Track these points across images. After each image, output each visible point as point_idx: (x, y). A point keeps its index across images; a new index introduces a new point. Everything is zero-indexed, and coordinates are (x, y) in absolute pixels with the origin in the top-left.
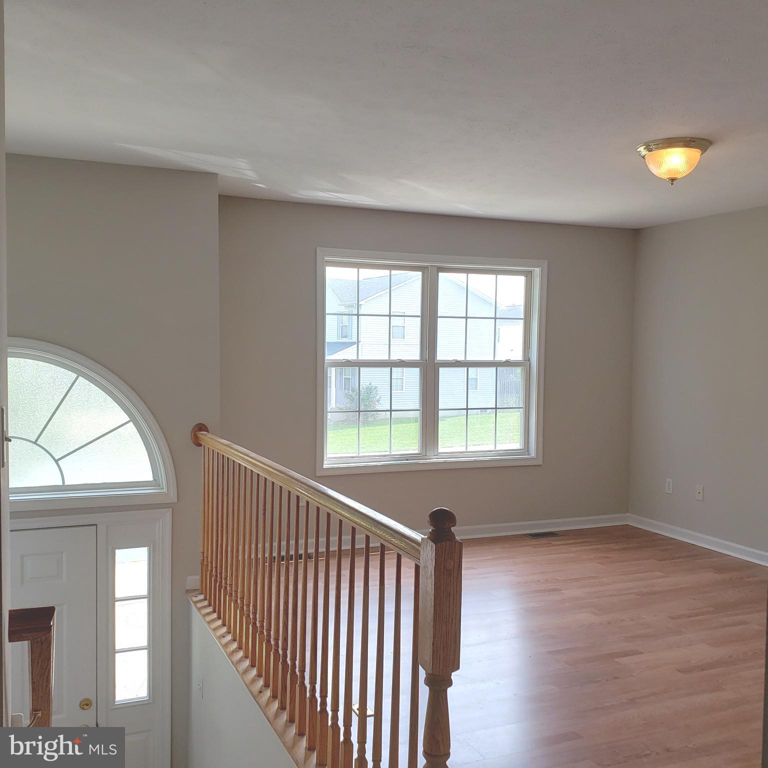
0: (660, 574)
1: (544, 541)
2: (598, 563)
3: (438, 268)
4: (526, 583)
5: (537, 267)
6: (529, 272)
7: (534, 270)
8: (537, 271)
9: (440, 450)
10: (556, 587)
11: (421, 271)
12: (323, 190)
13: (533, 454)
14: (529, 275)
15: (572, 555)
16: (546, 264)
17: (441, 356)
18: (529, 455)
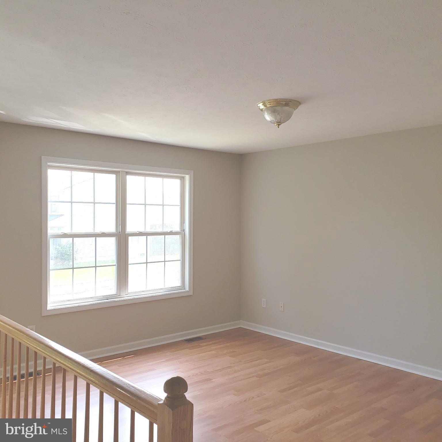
0: (266, 360)
1: (195, 343)
2: (230, 356)
3: (126, 172)
4: (189, 376)
5: (187, 174)
6: (183, 177)
7: (185, 176)
8: (187, 177)
9: (129, 291)
10: (208, 378)
11: (115, 174)
12: (47, 118)
13: (187, 289)
14: (182, 179)
15: (213, 352)
16: (192, 173)
17: (129, 229)
18: (184, 289)
